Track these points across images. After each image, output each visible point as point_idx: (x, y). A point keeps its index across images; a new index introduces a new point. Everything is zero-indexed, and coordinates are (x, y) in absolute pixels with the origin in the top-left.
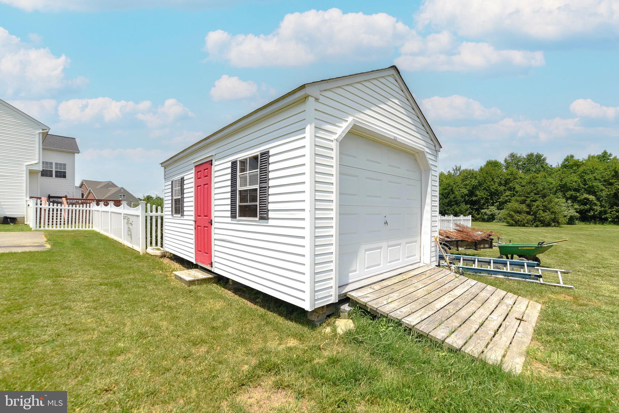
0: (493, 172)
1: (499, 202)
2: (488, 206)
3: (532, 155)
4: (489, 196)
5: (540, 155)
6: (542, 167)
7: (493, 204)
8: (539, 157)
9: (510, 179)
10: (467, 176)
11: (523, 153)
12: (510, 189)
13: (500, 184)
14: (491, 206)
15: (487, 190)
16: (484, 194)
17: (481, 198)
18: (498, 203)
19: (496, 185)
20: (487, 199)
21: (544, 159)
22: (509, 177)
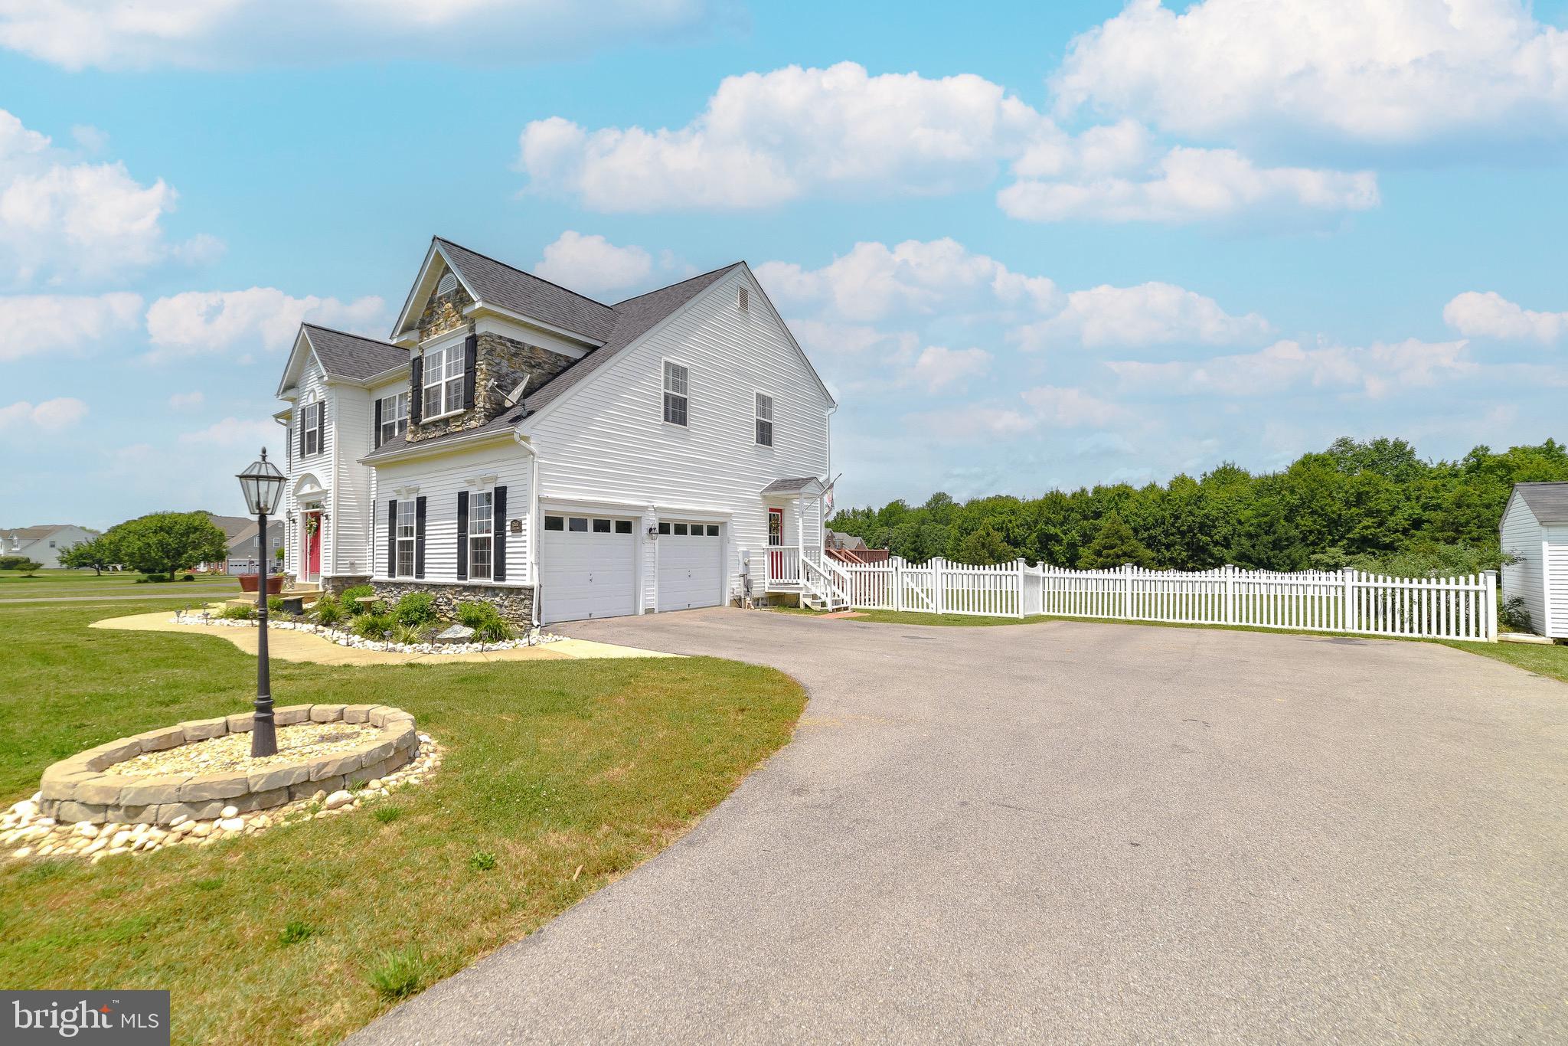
0: (1327, 478)
1: (1348, 539)
2: (1323, 548)
3: (1384, 442)
4: (1324, 526)
5: (1401, 443)
6: (1410, 466)
7: (1333, 543)
8: (1399, 446)
9: (1368, 493)
10: (1271, 486)
11: (1363, 438)
12: (1369, 513)
13: (1348, 504)
14: (1330, 547)
15: (1320, 516)
16: (1314, 522)
17: (1308, 531)
18: (1345, 542)
19: (1338, 505)
20: (1320, 532)
21: (1412, 452)
22: (1366, 489)
